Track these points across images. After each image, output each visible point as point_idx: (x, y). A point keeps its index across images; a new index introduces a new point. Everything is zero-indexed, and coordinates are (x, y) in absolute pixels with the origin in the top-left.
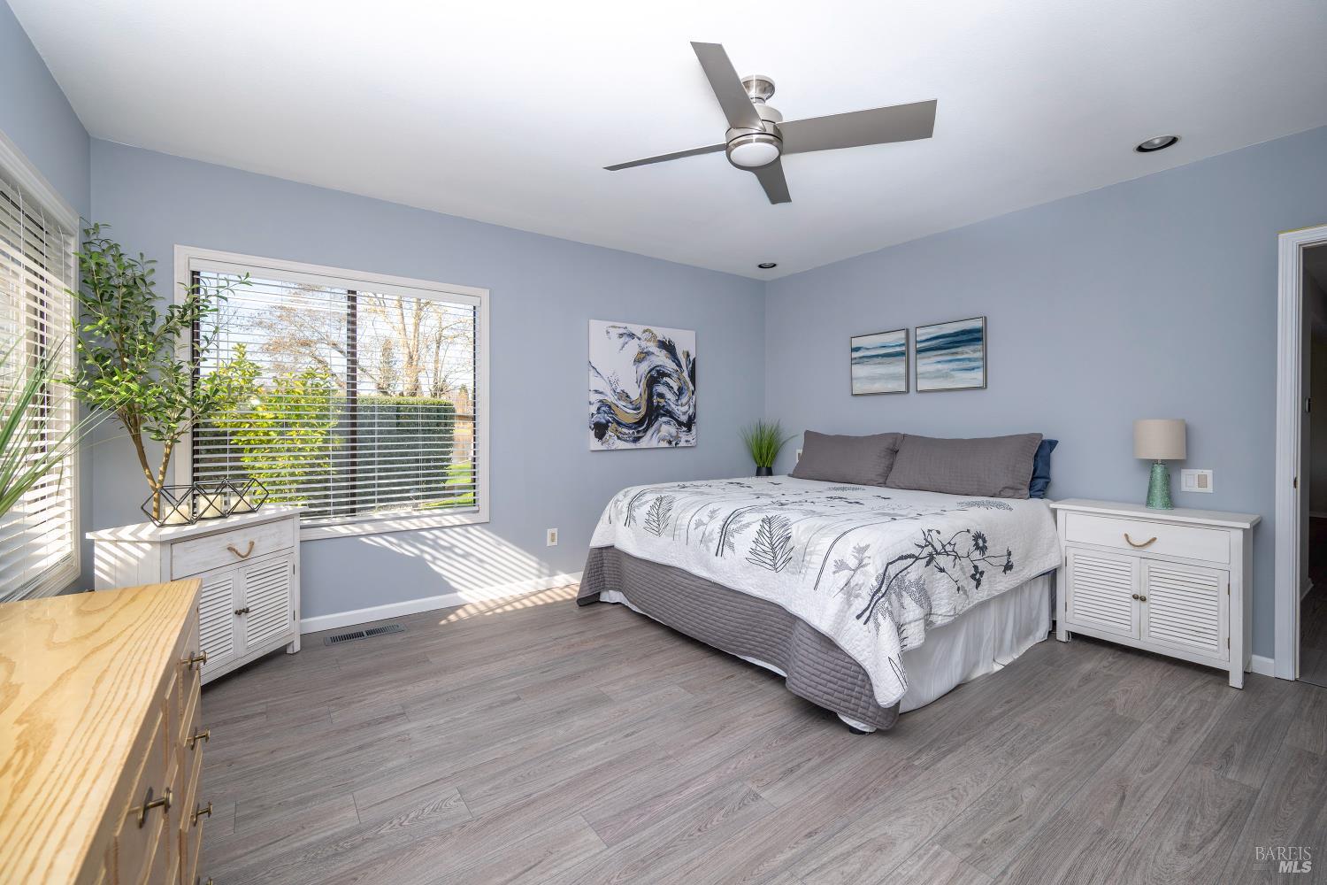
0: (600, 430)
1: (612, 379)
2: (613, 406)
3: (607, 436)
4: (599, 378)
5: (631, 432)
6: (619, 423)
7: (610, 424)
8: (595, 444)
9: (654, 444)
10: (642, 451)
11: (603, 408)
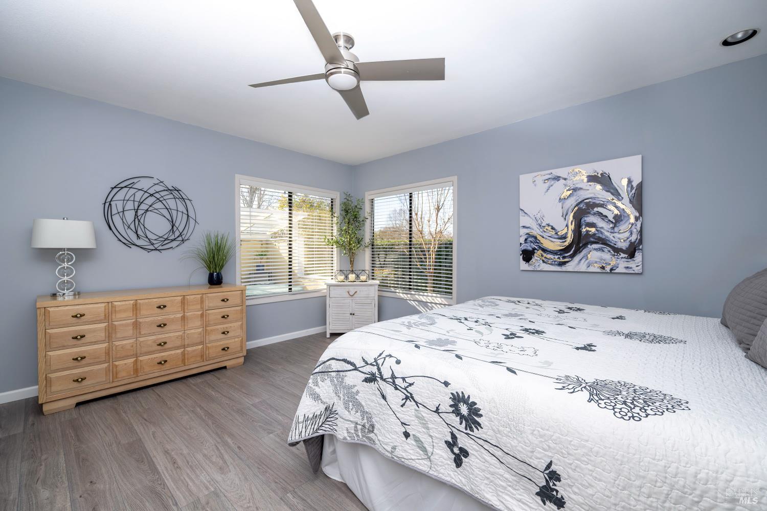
0: (527, 256)
1: (538, 217)
2: (539, 237)
3: (533, 260)
4: (526, 217)
5: (556, 257)
6: (544, 250)
7: (536, 251)
8: (524, 266)
9: (583, 267)
10: (569, 274)
11: (530, 239)
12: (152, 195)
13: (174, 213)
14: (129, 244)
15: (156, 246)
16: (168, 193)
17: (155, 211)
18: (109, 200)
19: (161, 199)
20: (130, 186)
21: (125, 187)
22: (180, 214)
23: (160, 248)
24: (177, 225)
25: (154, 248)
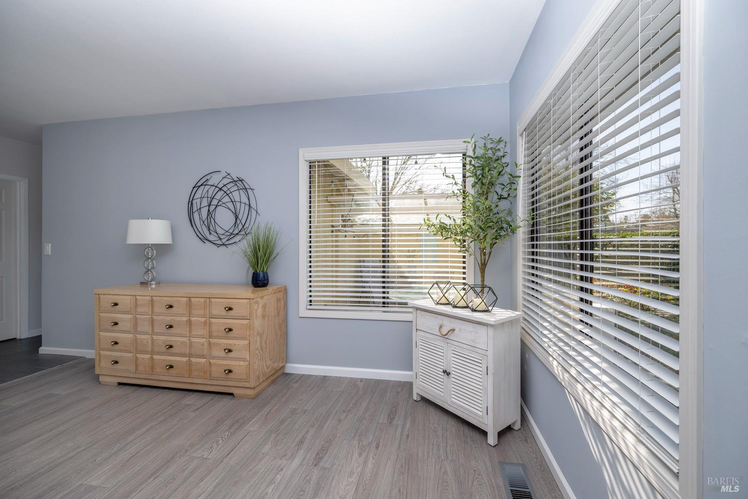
12: (221, 189)
13: (238, 204)
14: (204, 239)
15: (224, 241)
16: (233, 185)
17: (224, 205)
18: (191, 200)
19: (228, 192)
20: (205, 184)
21: (201, 185)
22: (243, 205)
23: (227, 243)
24: (240, 217)
25: (222, 244)
